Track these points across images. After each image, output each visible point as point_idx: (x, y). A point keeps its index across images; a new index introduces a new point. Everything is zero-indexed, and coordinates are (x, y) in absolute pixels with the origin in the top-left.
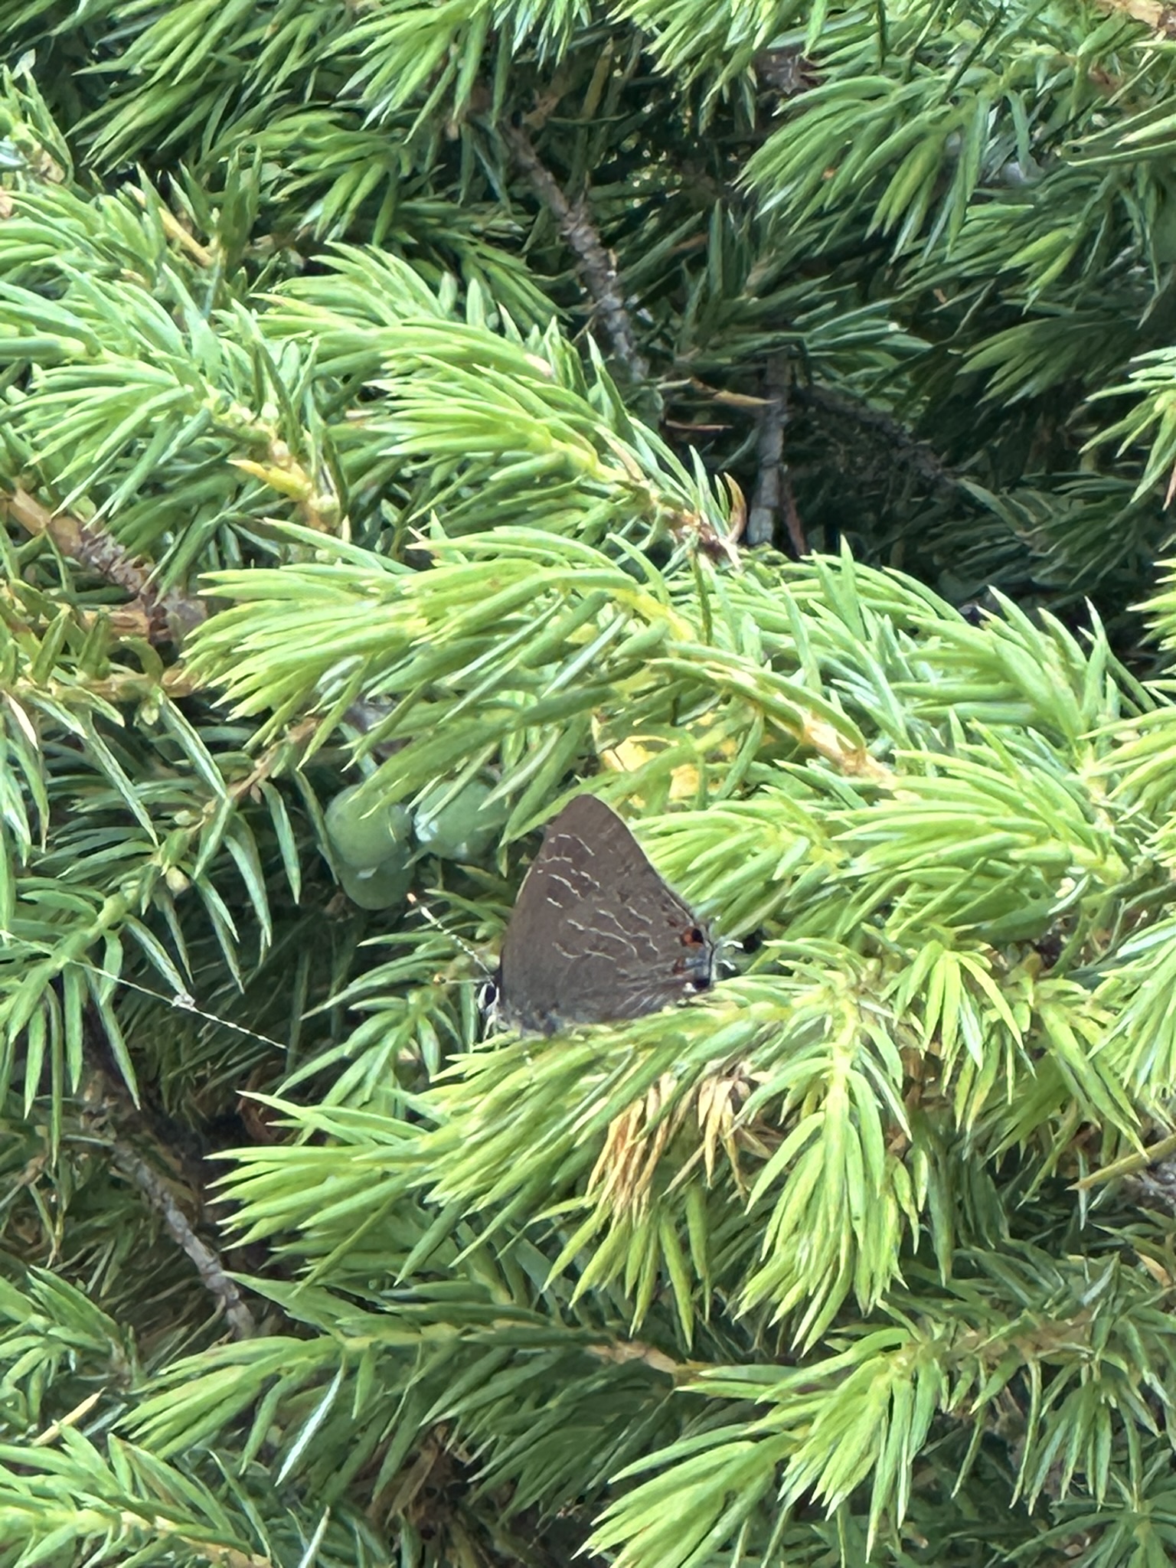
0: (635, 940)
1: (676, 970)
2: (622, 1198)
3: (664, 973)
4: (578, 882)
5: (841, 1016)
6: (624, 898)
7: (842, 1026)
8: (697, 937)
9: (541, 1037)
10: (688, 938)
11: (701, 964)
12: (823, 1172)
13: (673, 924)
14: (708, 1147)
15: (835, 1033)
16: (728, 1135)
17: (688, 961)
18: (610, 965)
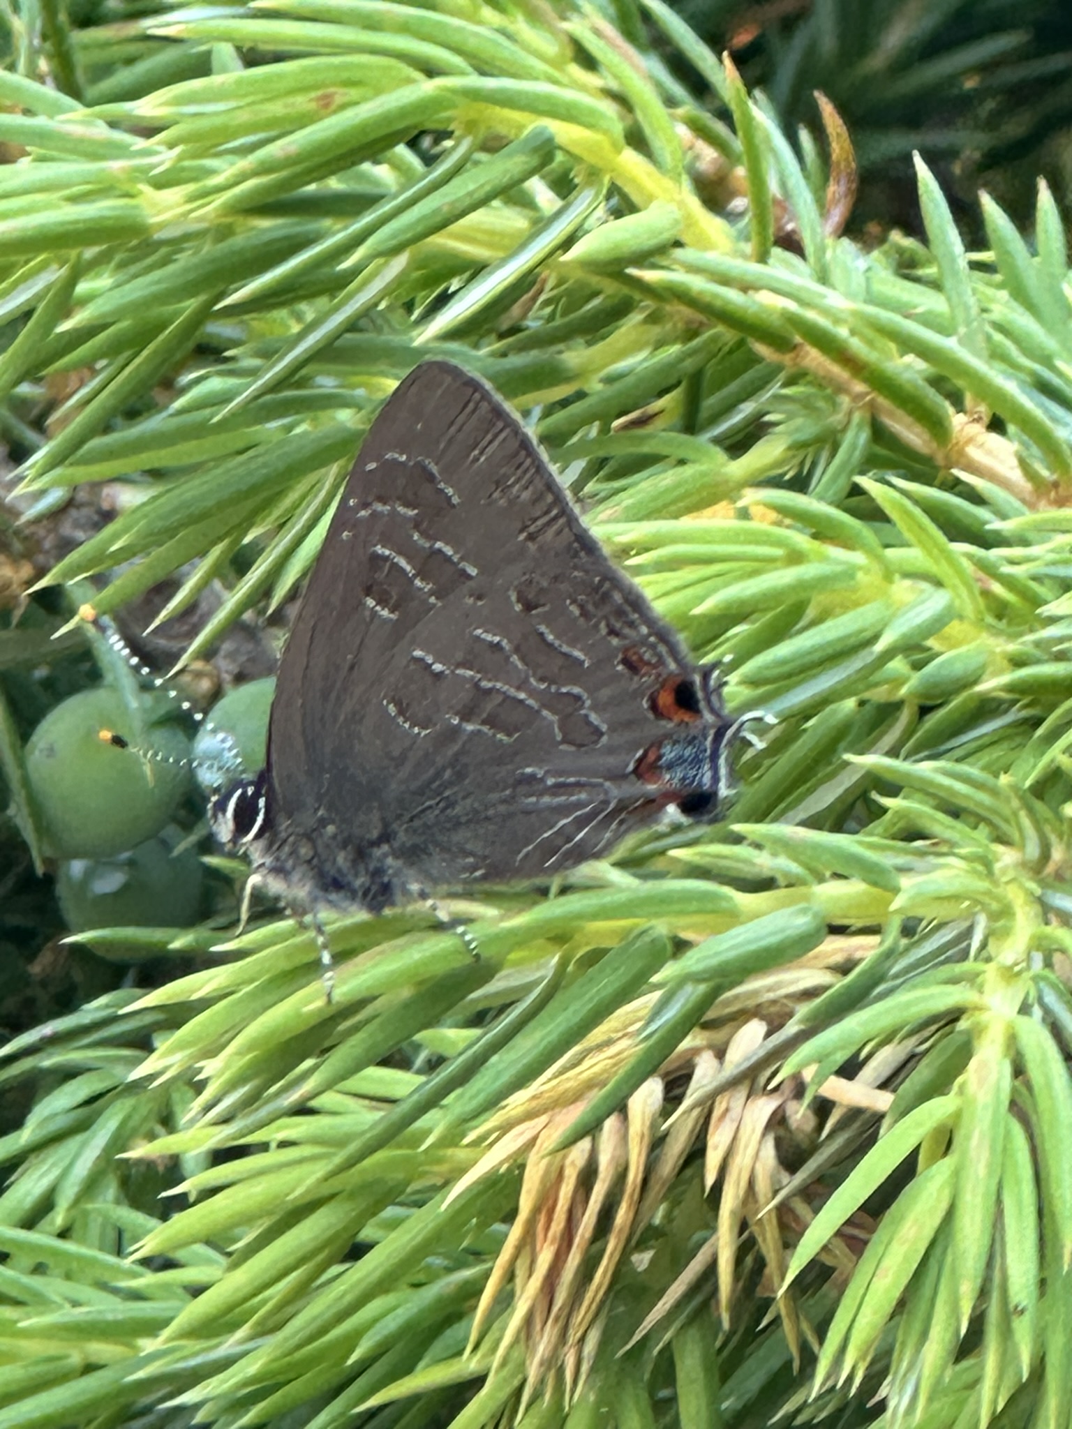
0: (550, 701)
1: (646, 769)
2: (543, 1347)
3: (618, 777)
4: (429, 563)
5: (1005, 912)
6: (529, 607)
7: (1006, 932)
8: (685, 698)
9: (361, 915)
10: (666, 699)
11: (697, 761)
12: (950, 1216)
13: (633, 666)
14: (724, 1244)
15: (991, 948)
16: (767, 1209)
17: (669, 753)
18: (503, 756)
